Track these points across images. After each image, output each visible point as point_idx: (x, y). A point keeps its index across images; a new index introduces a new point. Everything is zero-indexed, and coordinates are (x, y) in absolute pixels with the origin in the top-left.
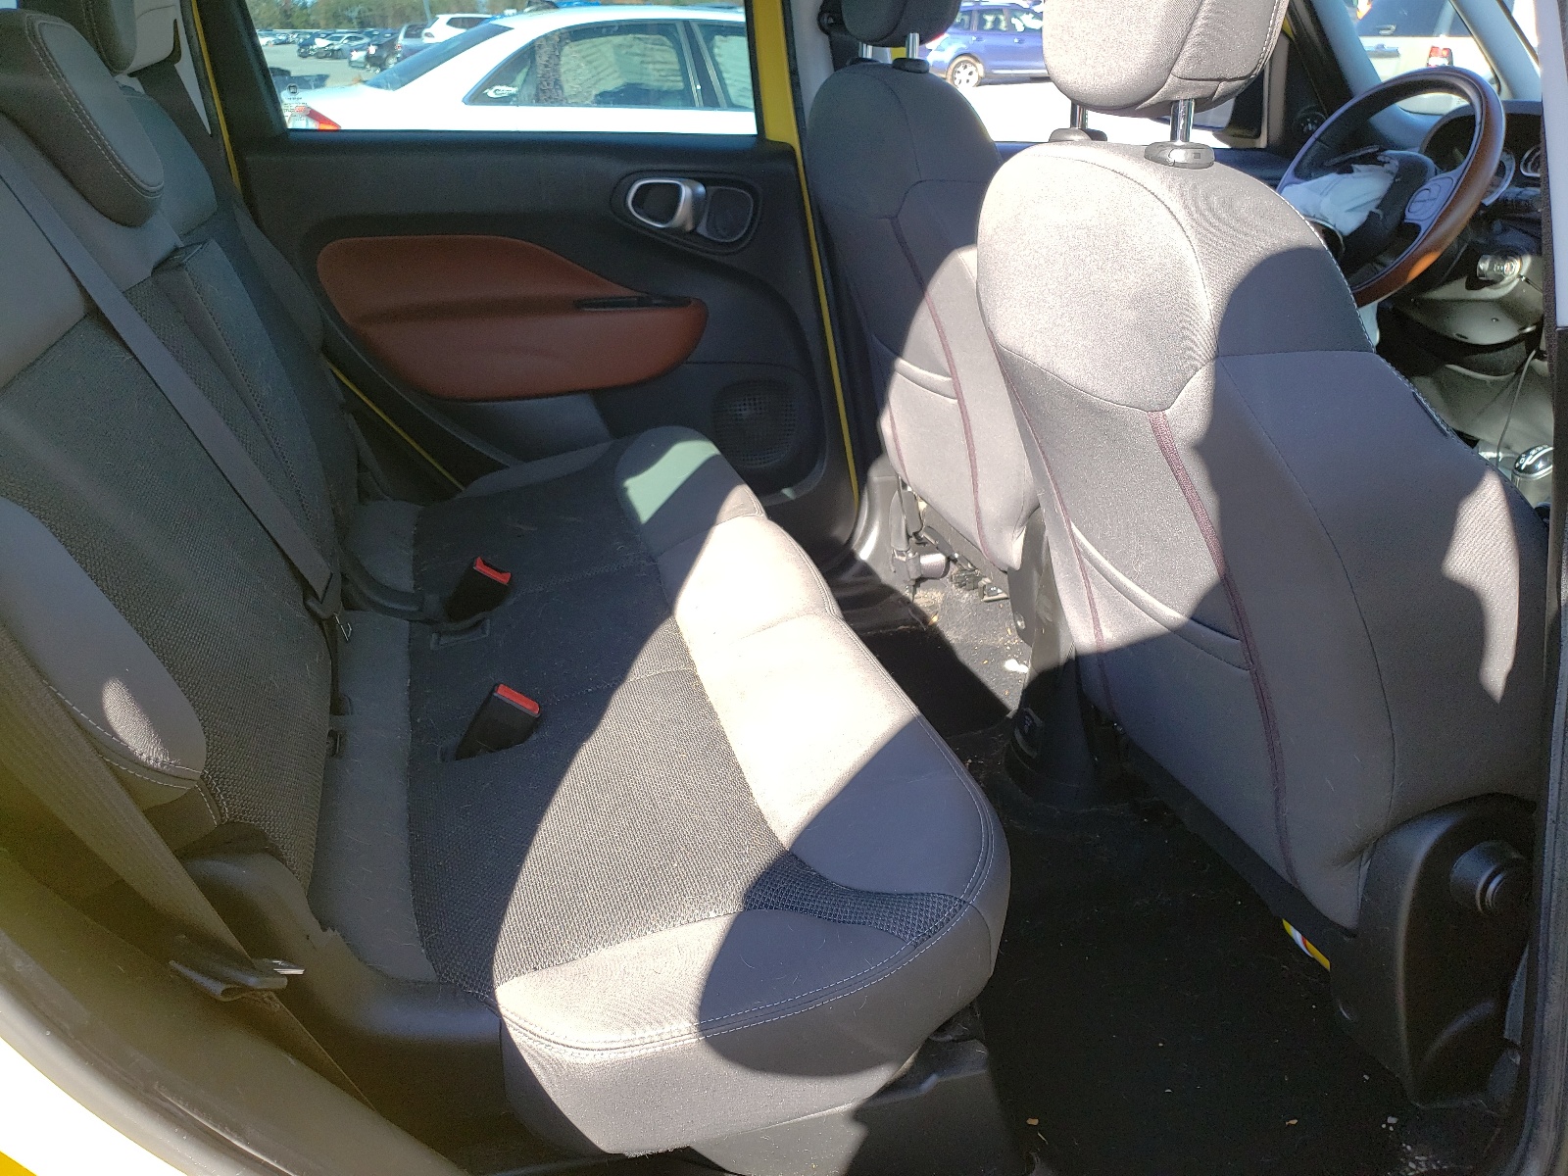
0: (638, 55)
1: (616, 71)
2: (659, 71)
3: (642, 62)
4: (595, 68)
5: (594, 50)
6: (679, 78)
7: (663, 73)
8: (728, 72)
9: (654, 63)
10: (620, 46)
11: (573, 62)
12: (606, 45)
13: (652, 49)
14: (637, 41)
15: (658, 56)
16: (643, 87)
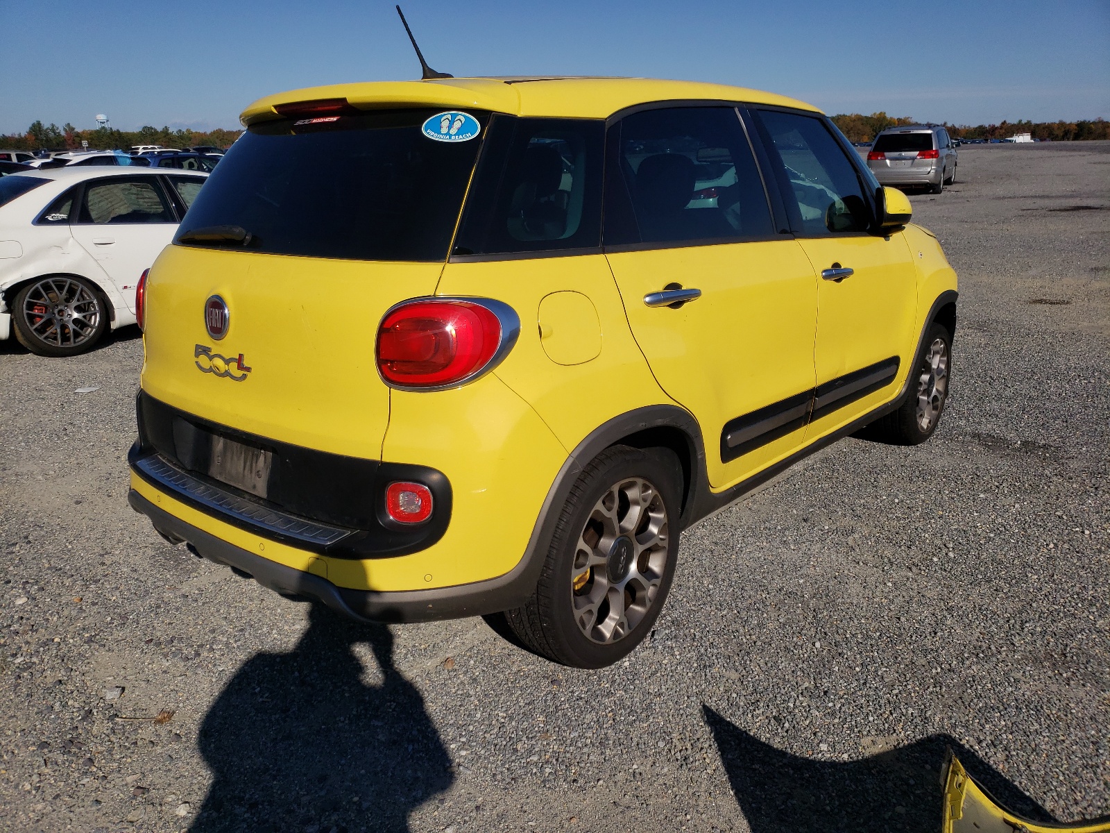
0: (135, 194)
1: (126, 204)
2: (148, 202)
3: (137, 198)
4: (111, 202)
5: (107, 192)
6: (161, 206)
7: (149, 204)
8: (189, 203)
9: (144, 198)
10: (124, 189)
11: (95, 198)
12: (117, 189)
13: (141, 191)
14: (133, 187)
15: (146, 194)
16: (141, 212)
